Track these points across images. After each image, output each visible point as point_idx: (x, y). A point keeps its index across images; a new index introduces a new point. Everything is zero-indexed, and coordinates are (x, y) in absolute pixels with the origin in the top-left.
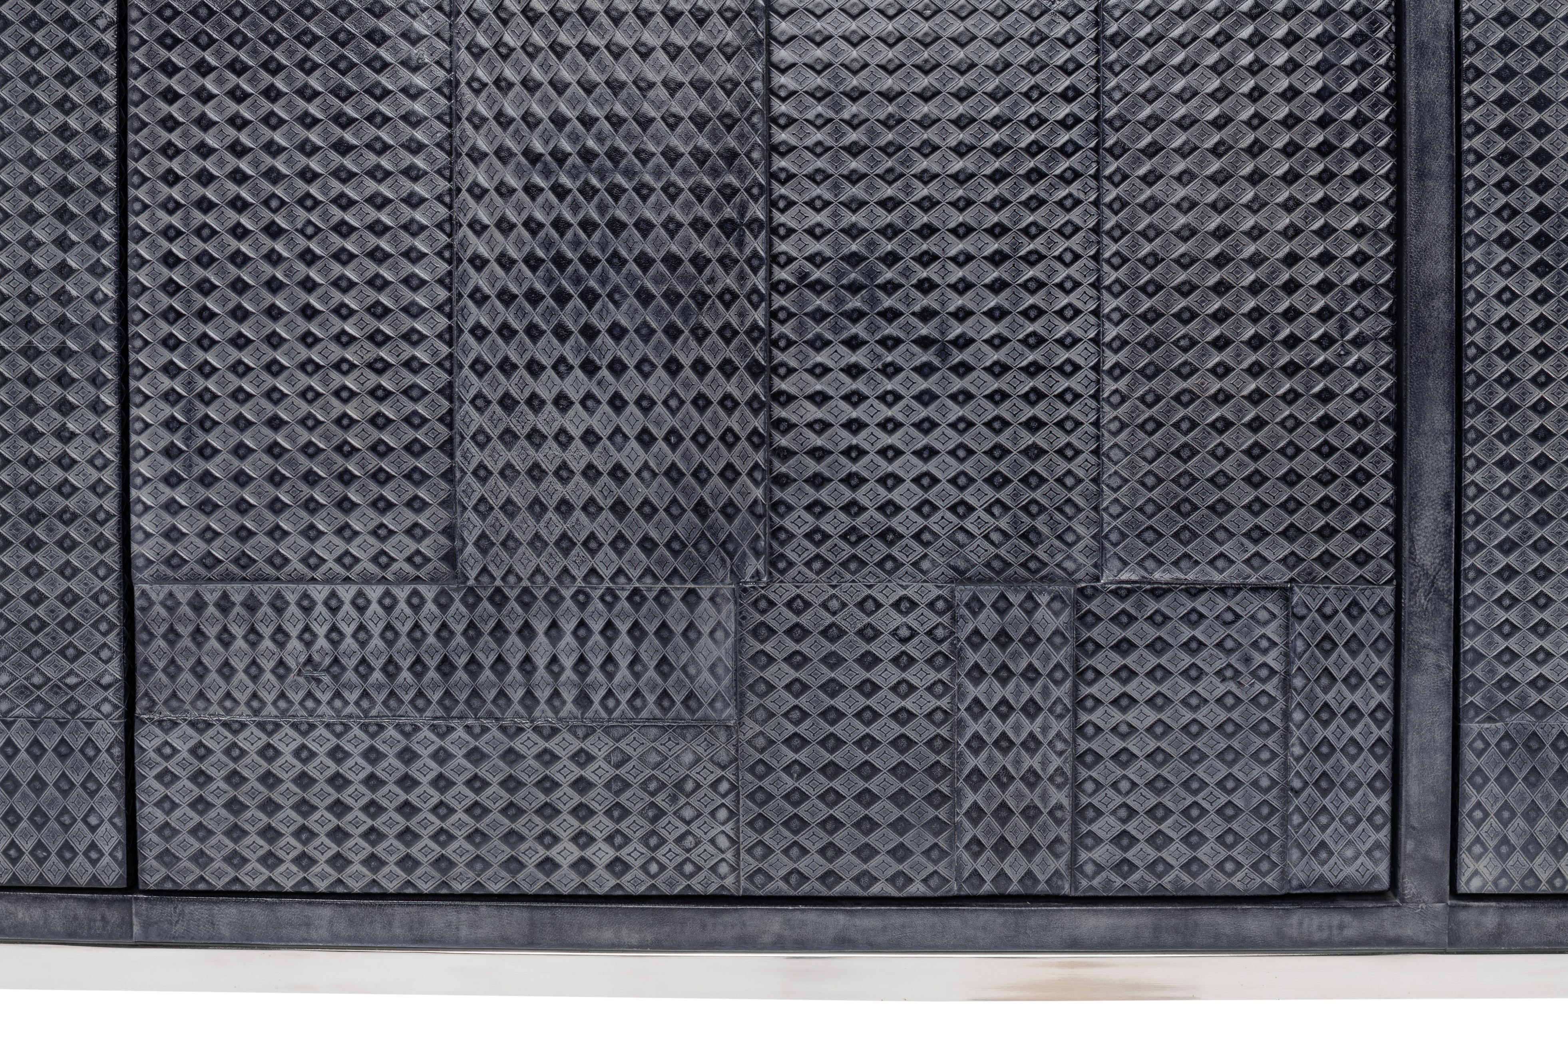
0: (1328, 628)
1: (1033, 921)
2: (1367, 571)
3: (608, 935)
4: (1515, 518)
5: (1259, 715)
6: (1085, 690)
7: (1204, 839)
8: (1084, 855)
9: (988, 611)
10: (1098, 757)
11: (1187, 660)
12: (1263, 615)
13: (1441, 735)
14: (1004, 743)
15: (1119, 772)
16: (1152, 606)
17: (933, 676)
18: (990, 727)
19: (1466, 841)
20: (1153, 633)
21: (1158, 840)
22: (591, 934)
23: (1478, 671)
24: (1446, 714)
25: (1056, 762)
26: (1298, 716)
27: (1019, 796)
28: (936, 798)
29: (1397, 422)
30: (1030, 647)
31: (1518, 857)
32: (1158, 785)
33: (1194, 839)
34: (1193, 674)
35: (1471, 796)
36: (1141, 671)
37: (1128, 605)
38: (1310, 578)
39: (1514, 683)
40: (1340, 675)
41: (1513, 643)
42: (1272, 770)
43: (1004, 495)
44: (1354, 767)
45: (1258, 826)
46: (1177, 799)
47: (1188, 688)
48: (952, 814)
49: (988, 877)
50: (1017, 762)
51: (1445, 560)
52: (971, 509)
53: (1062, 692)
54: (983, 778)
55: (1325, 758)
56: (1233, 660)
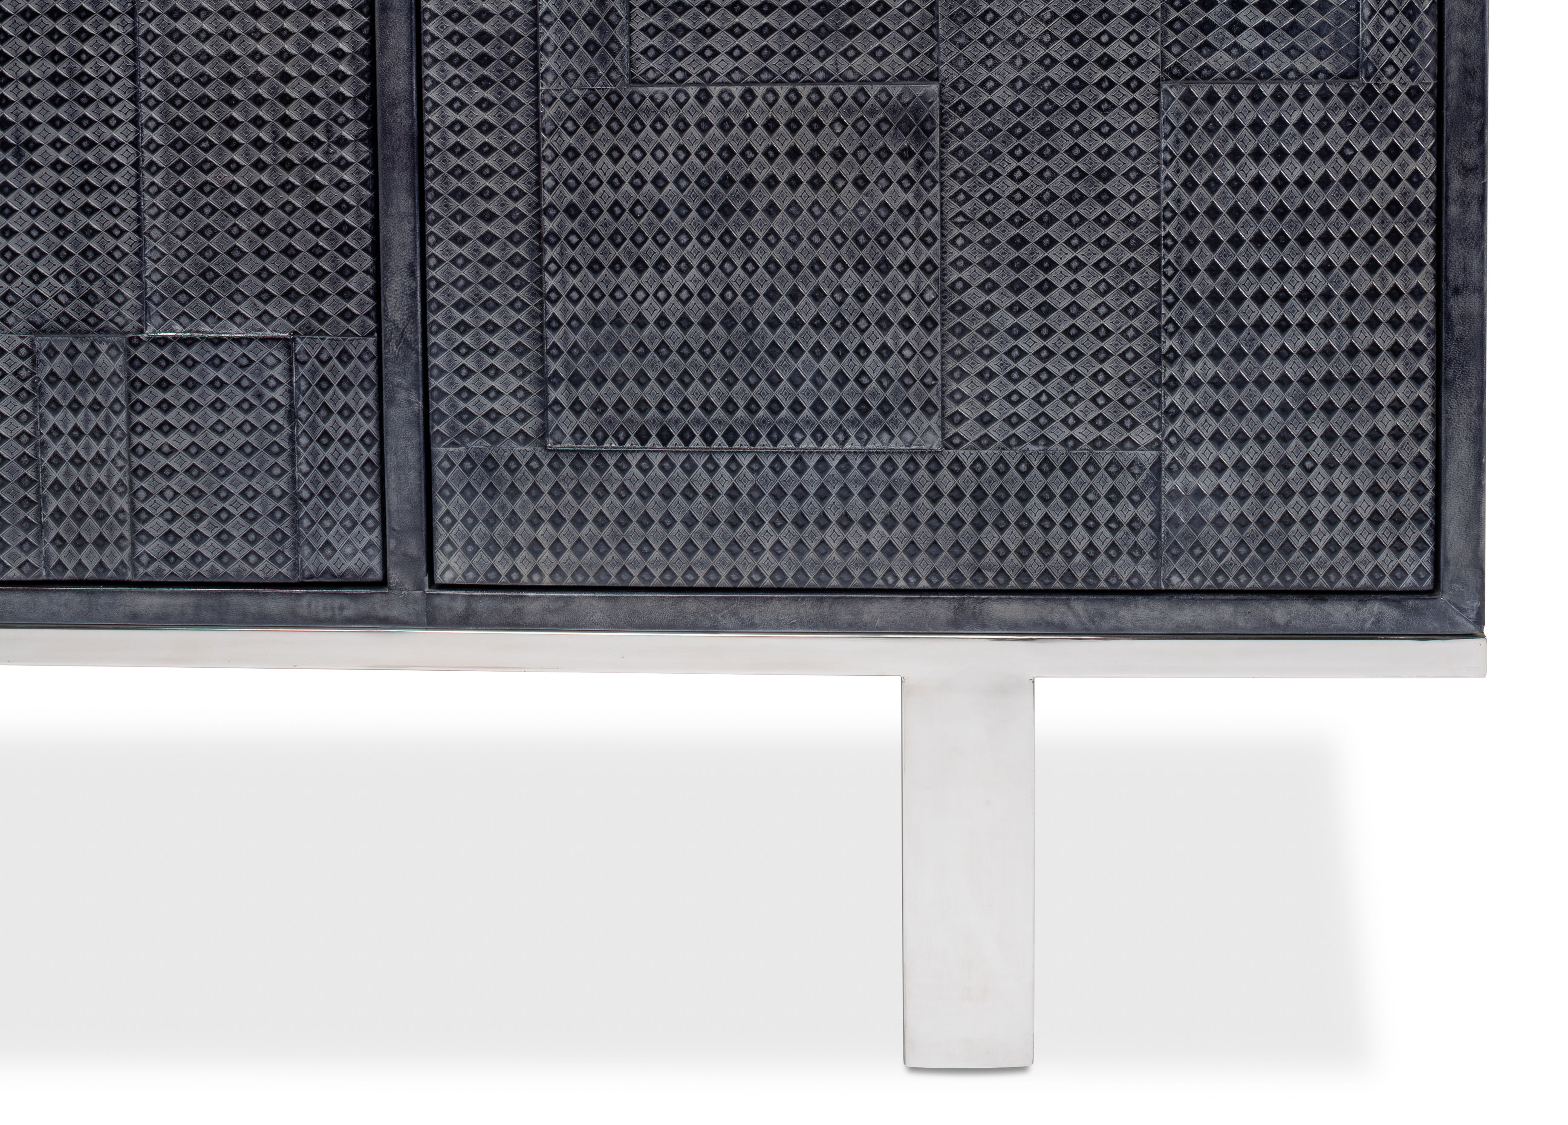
0: (324, 371)
1: (103, 600)
2: (353, 327)
4: (468, 284)
5: (270, 439)
6: (137, 419)
7: (231, 537)
8: (140, 549)
9: (61, 356)
10: (147, 472)
11: (213, 395)
12: (271, 361)
13: (414, 456)
14: (77, 461)
15: (164, 483)
16: (185, 352)
17: (20, 407)
18: (66, 448)
19: (439, 542)
20: (185, 373)
21: (197, 537)
23: (442, 406)
24: (417, 438)
25: (118, 475)
26: (304, 440)
27: (91, 502)
28: (26, 503)
29: (373, 206)
30: (95, 385)
31: (481, 555)
32: (195, 494)
33: (224, 537)
34: (218, 406)
35: (442, 506)
36: (178, 404)
37: (165, 352)
38: (309, 331)
39: (472, 416)
40: (335, 409)
41: (469, 384)
42: (283, 483)
43: (67, 266)
44: (349, 482)
45: (273, 526)
46: (210, 505)
47: (215, 417)
48: (39, 515)
49: (70, 566)
50: (88, 476)
51: (413, 316)
52: (43, 277)
53: (120, 420)
54: (62, 488)
55: (326, 474)
56: (249, 395)
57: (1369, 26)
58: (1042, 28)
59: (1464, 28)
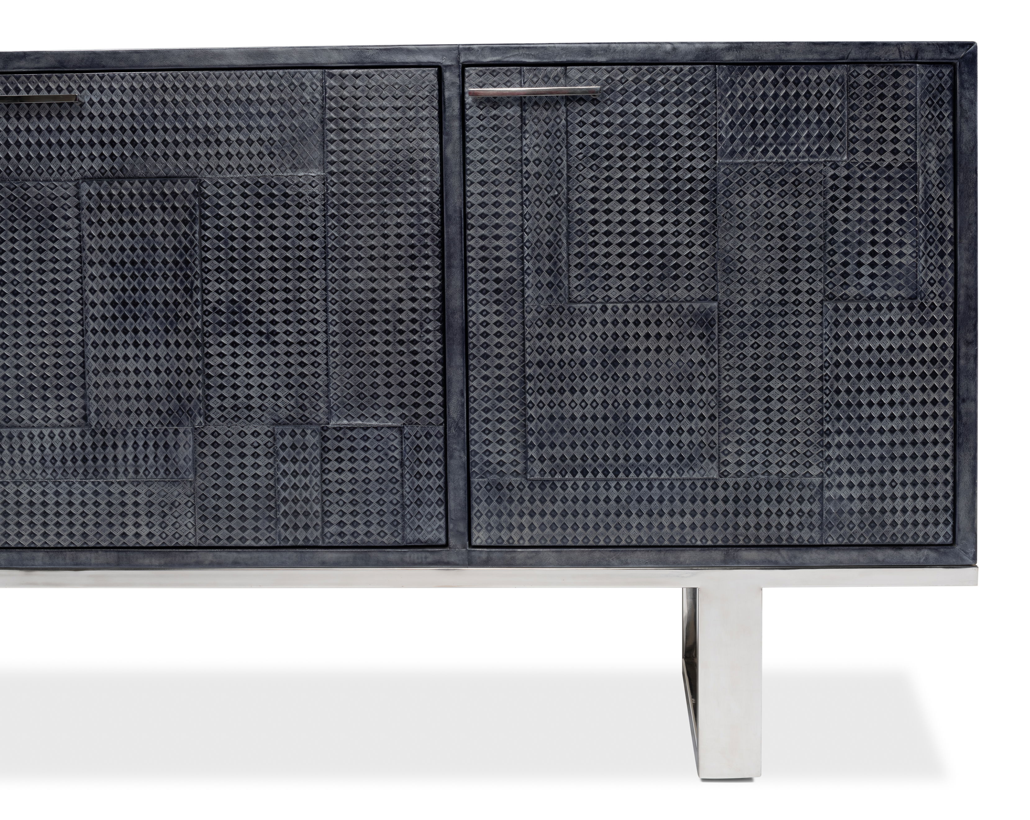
0: (418, 442)
1: (307, 555)
2: (433, 420)
3: (147, 561)
4: (489, 399)
5: (391, 475)
6: (326, 466)
7: (372, 524)
8: (326, 530)
9: (288, 436)
10: (330, 492)
11: (363, 454)
12: (392, 437)
13: (462, 483)
14: (295, 487)
15: (339, 497)
16: (350, 434)
17: (267, 461)
18: (290, 481)
19: (474, 525)
20: (350, 444)
21: (354, 524)
22: (141, 561)
23: (476, 459)
24: (464, 475)
25: (315, 494)
26: (408, 476)
27: (302, 507)
28: (269, 508)
29: (443, 362)
30: (304, 450)
31: (495, 531)
32: (353, 503)
33: (368, 524)
34: (366, 460)
35: (476, 507)
36: (346, 459)
37: (340, 434)
38: (411, 423)
39: (491, 463)
40: (423, 461)
41: (490, 448)
42: (397, 497)
43: (291, 392)
44: (430, 496)
45: (393, 518)
46: (361, 508)
47: (364, 465)
48: (276, 514)
49: (291, 539)
50: (301, 494)
51: (462, 415)
52: (279, 397)
53: (317, 467)
54: (287, 501)
55: (419, 492)
56: (381, 454)
57: (922, 275)
58: (767, 276)
59: (967, 275)
